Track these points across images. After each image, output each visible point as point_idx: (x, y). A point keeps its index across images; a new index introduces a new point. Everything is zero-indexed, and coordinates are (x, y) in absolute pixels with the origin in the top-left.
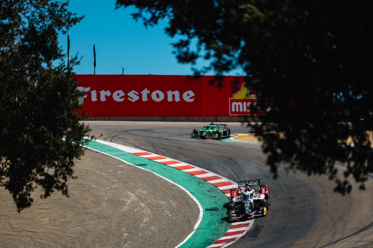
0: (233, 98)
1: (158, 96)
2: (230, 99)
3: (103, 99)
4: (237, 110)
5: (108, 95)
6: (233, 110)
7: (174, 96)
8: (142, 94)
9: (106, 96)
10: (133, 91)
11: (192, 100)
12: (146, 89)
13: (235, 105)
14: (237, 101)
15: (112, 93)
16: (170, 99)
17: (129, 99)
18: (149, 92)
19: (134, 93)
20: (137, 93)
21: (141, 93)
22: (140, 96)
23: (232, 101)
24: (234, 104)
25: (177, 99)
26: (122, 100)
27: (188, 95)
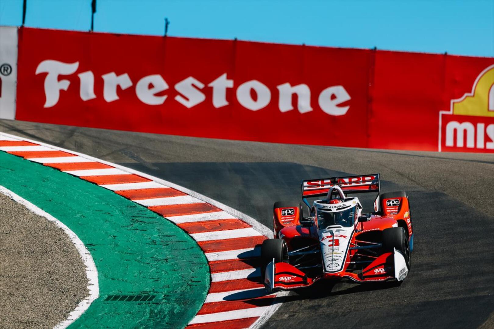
1: (254, 95)
6: (449, 142)
7: (295, 98)
13: (455, 131)
14: (461, 119)
15: (135, 80)
22: (208, 92)
23: (447, 119)
27: (333, 97)
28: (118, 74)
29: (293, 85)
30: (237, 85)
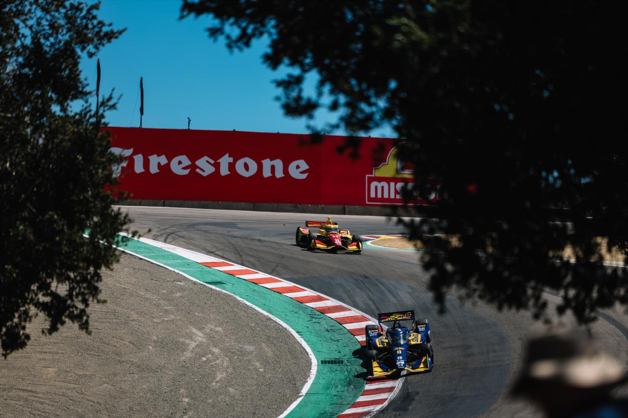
0: (372, 174)
1: (246, 167)
2: (368, 177)
3: (154, 169)
4: (379, 196)
5: (162, 164)
6: (373, 195)
7: (273, 168)
8: (219, 163)
9: (159, 164)
10: (206, 158)
11: (304, 176)
12: (227, 155)
13: (376, 187)
14: (380, 179)
15: (170, 159)
16: (267, 173)
17: (198, 170)
18: (231, 160)
19: (207, 161)
20: (212, 162)
21: (218, 161)
22: (217, 166)
23: (371, 180)
24: (374, 184)
25: (279, 174)
26: (186, 172)
27: (298, 167)
28: (158, 156)
29: (271, 160)
30: (235, 161)
